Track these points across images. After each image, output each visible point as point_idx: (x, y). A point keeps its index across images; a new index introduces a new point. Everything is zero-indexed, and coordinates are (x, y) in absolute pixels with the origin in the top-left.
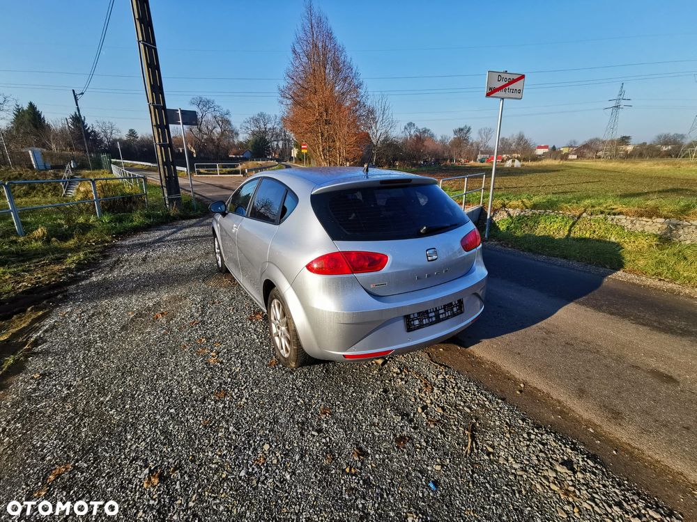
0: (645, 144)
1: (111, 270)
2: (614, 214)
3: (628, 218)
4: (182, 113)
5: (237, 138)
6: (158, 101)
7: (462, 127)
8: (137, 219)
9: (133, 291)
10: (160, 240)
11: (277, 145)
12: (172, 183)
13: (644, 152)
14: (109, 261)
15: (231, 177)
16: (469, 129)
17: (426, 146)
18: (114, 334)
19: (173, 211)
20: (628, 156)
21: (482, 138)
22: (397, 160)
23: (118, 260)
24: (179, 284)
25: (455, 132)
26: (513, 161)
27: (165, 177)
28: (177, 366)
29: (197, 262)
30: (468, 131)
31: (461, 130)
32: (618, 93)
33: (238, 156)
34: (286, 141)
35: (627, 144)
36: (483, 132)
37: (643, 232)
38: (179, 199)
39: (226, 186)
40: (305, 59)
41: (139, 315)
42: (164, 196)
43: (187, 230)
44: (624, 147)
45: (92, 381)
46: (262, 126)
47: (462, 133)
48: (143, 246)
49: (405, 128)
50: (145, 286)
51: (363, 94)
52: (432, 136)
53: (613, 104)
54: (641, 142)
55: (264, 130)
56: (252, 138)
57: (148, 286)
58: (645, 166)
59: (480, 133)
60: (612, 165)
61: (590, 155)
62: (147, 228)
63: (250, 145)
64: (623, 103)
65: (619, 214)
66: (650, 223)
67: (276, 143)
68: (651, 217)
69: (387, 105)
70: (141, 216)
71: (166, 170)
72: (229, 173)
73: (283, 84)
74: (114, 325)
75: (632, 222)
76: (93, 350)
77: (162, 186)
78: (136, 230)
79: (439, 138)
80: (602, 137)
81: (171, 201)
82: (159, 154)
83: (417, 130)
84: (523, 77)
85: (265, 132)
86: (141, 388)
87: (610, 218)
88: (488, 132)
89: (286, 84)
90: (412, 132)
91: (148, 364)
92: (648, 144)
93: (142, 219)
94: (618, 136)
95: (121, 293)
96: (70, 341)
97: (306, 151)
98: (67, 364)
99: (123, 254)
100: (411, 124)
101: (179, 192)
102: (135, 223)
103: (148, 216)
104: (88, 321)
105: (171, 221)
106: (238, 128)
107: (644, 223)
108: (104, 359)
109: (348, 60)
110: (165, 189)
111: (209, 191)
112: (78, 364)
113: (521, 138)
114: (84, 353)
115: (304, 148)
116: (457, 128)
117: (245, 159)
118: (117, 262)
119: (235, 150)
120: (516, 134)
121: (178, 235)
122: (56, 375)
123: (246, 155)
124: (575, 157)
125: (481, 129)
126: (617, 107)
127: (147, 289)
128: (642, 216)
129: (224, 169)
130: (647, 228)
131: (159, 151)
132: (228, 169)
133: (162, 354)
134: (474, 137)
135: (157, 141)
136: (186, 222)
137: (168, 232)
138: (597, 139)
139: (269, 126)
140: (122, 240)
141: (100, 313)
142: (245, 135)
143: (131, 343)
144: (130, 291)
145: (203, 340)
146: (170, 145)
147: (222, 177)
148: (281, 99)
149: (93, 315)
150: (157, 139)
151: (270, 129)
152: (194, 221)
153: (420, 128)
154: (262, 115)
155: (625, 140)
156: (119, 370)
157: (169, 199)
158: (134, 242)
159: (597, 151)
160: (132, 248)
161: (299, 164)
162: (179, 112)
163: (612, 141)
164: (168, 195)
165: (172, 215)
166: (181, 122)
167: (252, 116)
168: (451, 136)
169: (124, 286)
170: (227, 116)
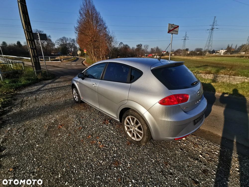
0: (192, 51)
1: (22, 106)
2: (199, 73)
3: (203, 74)
4: (39, 35)
5: (54, 46)
6: (28, 29)
7: (139, 44)
8: (23, 81)
9: (39, 115)
10: (39, 90)
11: (71, 50)
12: (37, 65)
13: (193, 54)
14: (17, 102)
15: (56, 62)
16: (142, 45)
17: (128, 51)
18: (43, 139)
19: (39, 77)
20: (188, 55)
21: (145, 48)
22: (118, 56)
23: (22, 101)
24: (60, 110)
25: (137, 46)
26: (157, 56)
27: (34, 62)
28: (85, 151)
29: (63, 99)
30: (141, 46)
31: (139, 45)
32: (185, 35)
33: (55, 54)
34: (75, 48)
35: (188, 51)
36: (145, 46)
37: (208, 79)
38: (41, 72)
39: (56, 66)
40: (84, 17)
41: (50, 127)
42: (34, 70)
43: (49, 85)
44: (187, 52)
45: (45, 168)
46: (65, 42)
47: (139, 46)
48: (32, 93)
49: (120, 44)
50: (44, 112)
51: (107, 31)
52: (129, 47)
53: (184, 38)
54: (191, 51)
55: (65, 44)
56: (60, 47)
57: (46, 112)
58: (194, 58)
59: (144, 46)
60: (185, 57)
61: (178, 54)
62: (29, 85)
63: (60, 50)
64: (187, 38)
65: (200, 73)
66: (209, 76)
67: (71, 49)
68: (209, 74)
69: (115, 35)
70: (25, 80)
71: (34, 59)
72: (54, 60)
73: (76, 26)
74: (40, 134)
75: (204, 75)
76: (35, 149)
77: (33, 67)
78: (25, 86)
79: (131, 48)
80: (181, 49)
81: (37, 73)
82: (31, 52)
83: (124, 45)
84: (178, 26)
85: (66, 44)
86: (74, 166)
87: (198, 74)
88: (147, 46)
89: (77, 26)
90: (122, 46)
91: (70, 153)
92: (193, 51)
93: (25, 81)
94: (185, 48)
95: (34, 116)
96: (20, 146)
97: (86, 52)
98: (24, 159)
99: (24, 98)
100: (121, 43)
101: (40, 68)
102: (22, 83)
103: (28, 80)
104: (24, 134)
105: (39, 81)
106: (54, 42)
107: (208, 76)
108: (45, 154)
109: (101, 18)
110: (34, 68)
111: (50, 68)
112: (31, 159)
113: (157, 48)
114: (32, 152)
115: (85, 51)
116: (138, 45)
117: (58, 55)
118: (22, 102)
119: (53, 52)
120: (156, 47)
121: (46, 87)
122: (22, 167)
123: (59, 54)
124: (174, 55)
125: (145, 45)
126: (185, 39)
127: (46, 113)
128: (207, 73)
129: (51, 59)
130: (209, 78)
131: (30, 51)
132: (53, 59)
133: (74, 146)
134: (143, 47)
135: (29, 47)
136: (47, 82)
137: (41, 86)
138: (180, 49)
139: (68, 42)
140: (20, 91)
141: (28, 129)
142: (58, 45)
143: (54, 143)
144: (38, 115)
145: (90, 136)
146: (35, 48)
147: (52, 62)
148: (76, 31)
149: (25, 130)
150: (29, 46)
151: (68, 43)
152: (50, 81)
153: (125, 44)
154: (64, 38)
155: (187, 50)
156: (57, 158)
157: (36, 72)
158: (26, 92)
159: (180, 53)
160: (27, 94)
161: (81, 57)
162: (38, 34)
163: (184, 50)
164: (36, 70)
165: (39, 79)
166: (39, 38)
167: (60, 38)
168: (136, 47)
169: (33, 113)
170: (50, 38)
